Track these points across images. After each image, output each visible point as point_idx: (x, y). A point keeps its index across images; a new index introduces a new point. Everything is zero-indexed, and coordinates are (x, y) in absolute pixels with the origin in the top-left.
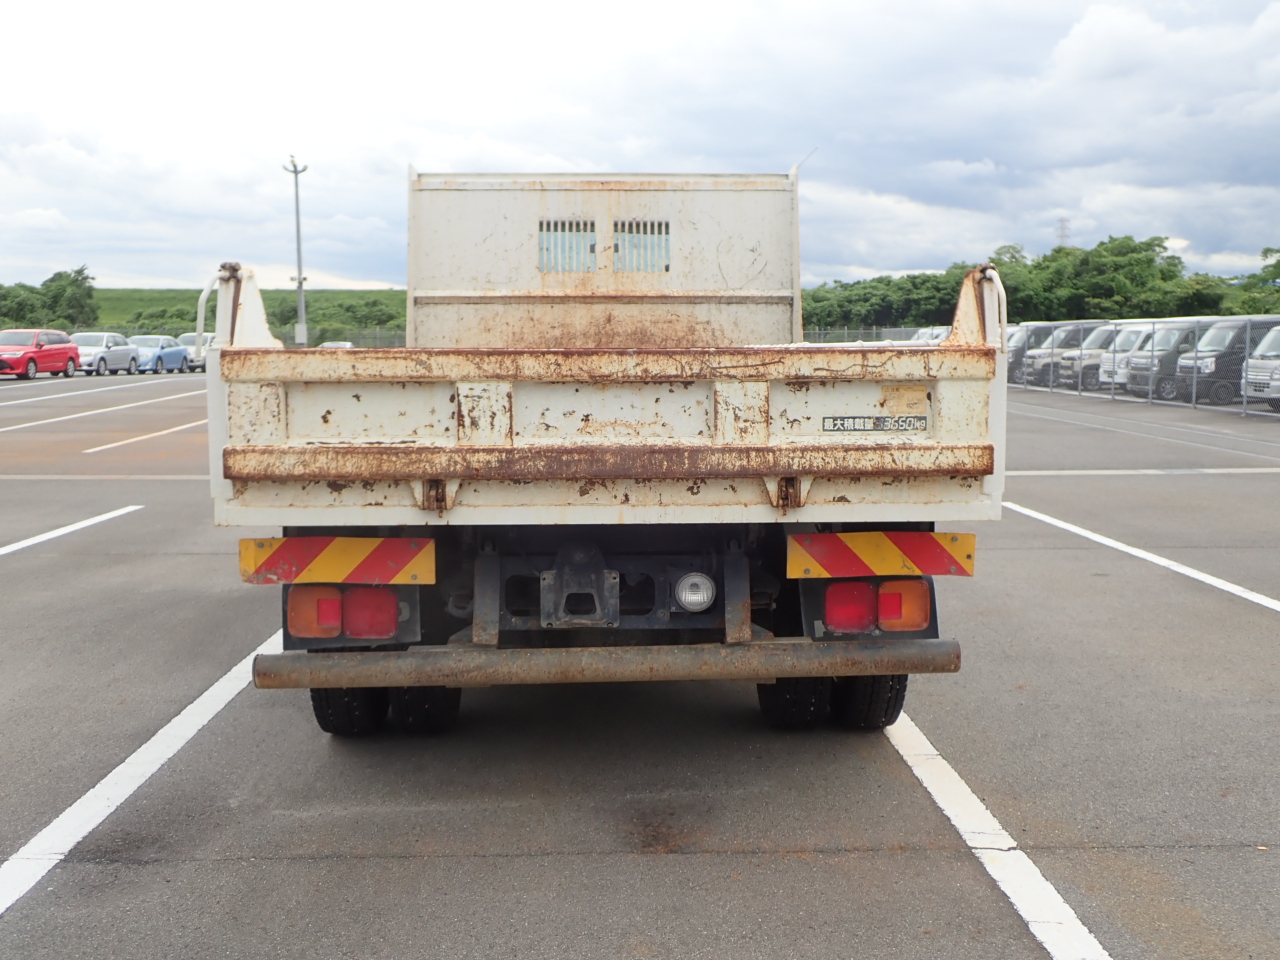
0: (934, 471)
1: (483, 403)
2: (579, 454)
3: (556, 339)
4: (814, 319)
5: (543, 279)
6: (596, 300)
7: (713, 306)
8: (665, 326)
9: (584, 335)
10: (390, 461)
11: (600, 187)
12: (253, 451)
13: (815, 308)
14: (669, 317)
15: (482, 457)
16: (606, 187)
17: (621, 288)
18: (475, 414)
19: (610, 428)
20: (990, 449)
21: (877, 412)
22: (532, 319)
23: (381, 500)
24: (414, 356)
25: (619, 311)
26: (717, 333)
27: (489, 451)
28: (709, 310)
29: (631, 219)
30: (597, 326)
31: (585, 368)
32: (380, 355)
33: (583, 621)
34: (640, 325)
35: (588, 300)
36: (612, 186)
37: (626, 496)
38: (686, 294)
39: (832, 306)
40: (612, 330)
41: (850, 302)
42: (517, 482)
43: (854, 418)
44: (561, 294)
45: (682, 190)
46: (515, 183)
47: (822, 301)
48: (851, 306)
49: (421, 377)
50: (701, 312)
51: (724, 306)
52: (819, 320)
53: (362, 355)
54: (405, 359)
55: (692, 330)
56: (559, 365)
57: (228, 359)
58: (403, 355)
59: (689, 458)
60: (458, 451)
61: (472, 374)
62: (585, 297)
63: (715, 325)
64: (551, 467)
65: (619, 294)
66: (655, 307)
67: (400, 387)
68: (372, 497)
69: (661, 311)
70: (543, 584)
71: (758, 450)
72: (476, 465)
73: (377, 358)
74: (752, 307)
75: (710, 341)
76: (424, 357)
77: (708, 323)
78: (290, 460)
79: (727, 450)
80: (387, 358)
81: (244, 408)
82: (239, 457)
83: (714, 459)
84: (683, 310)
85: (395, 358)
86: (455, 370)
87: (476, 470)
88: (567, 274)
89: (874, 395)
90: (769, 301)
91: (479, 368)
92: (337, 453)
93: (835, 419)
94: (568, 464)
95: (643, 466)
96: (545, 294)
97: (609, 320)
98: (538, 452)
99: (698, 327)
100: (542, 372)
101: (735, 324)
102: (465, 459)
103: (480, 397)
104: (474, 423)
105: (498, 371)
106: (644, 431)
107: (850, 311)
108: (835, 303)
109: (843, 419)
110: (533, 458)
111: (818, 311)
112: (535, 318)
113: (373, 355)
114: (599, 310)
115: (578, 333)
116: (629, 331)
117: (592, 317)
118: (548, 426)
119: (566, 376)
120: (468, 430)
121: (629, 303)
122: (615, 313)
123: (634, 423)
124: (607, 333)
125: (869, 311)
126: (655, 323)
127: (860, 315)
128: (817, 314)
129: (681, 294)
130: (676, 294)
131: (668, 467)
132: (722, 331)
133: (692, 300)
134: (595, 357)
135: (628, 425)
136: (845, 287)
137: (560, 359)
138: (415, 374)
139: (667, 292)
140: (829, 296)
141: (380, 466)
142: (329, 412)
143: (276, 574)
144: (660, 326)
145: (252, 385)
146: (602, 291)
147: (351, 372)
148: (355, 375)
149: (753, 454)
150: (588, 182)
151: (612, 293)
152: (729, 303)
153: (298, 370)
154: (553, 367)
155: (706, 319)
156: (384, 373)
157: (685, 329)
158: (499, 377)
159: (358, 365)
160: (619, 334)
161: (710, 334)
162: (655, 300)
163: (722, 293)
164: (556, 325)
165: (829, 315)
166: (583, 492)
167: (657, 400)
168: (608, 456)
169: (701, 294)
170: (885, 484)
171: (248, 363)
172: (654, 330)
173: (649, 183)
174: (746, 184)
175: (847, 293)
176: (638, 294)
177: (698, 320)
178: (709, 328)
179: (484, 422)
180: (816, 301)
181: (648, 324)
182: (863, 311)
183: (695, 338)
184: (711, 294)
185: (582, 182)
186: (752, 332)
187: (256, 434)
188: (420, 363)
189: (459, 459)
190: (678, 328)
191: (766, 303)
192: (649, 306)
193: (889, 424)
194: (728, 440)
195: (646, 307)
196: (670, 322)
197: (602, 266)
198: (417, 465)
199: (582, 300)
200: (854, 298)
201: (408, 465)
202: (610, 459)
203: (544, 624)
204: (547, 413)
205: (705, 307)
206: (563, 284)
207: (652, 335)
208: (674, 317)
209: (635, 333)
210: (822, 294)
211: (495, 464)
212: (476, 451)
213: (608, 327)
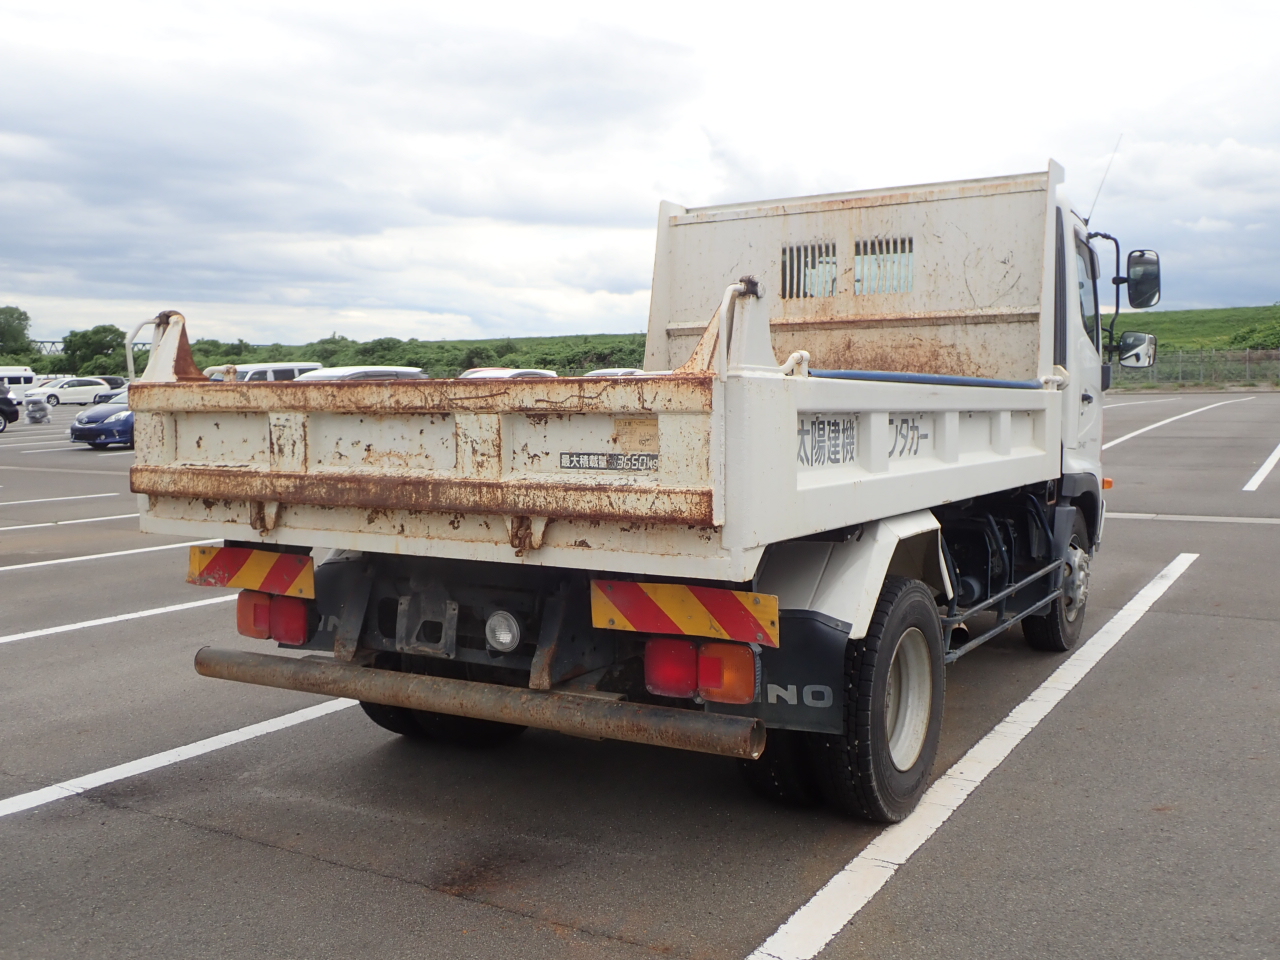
0: (651, 518)
1: (287, 430)
2: (350, 482)
5: (784, 306)
6: (834, 326)
7: (959, 327)
8: (907, 351)
9: (824, 363)
10: (225, 483)
11: (841, 206)
12: (147, 470)
14: (911, 342)
15: (283, 482)
16: (846, 205)
17: (861, 312)
18: (281, 442)
19: (386, 459)
20: (708, 495)
21: (610, 449)
23: (236, 518)
24: (239, 389)
25: (859, 337)
26: (963, 358)
27: (288, 477)
28: (954, 332)
29: (873, 238)
30: (837, 353)
31: (353, 399)
32: (218, 388)
33: (427, 649)
34: (880, 351)
35: (827, 326)
36: (853, 204)
37: (402, 526)
38: (927, 316)
40: (852, 357)
42: (323, 507)
43: (589, 455)
44: (800, 321)
45: (926, 201)
46: (759, 210)
49: (243, 408)
50: (946, 334)
51: (970, 328)
53: (207, 388)
54: (233, 391)
55: (935, 355)
56: (334, 396)
57: (132, 392)
58: (231, 388)
59: (433, 490)
60: (267, 476)
61: (276, 405)
62: (823, 323)
63: (961, 349)
64: (330, 495)
65: (858, 318)
66: (896, 330)
67: (242, 416)
68: (231, 514)
69: (903, 335)
70: (401, 608)
71: (489, 486)
72: (279, 490)
73: (216, 391)
74: (1003, 326)
75: (955, 367)
76: (245, 389)
77: (953, 346)
78: (167, 478)
79: (464, 484)
80: (222, 391)
81: (143, 432)
82: (139, 475)
83: (453, 492)
84: (926, 333)
85: (227, 390)
86: (265, 401)
87: (280, 494)
88: (808, 298)
89: (607, 430)
90: (1022, 318)
91: (280, 399)
92: (193, 474)
93: (571, 455)
94: (342, 491)
95: (397, 497)
96: (784, 322)
97: (848, 347)
98: (321, 480)
99: (942, 351)
100: (323, 403)
101: (984, 347)
102: (272, 484)
103: (284, 427)
104: (281, 451)
105: (293, 402)
106: (412, 462)
109: (578, 455)
110: (318, 486)
112: (776, 347)
113: (213, 388)
114: (838, 337)
115: (818, 361)
116: (869, 357)
117: (832, 345)
118: (341, 455)
119: (339, 407)
120: (276, 456)
121: (869, 327)
122: (855, 339)
123: (404, 454)
124: (846, 361)
126: (896, 348)
129: (922, 316)
130: (916, 316)
131: (417, 499)
132: (969, 355)
133: (935, 322)
134: (360, 389)
135: (400, 457)
137: (335, 390)
138: (239, 405)
139: (908, 314)
141: (219, 487)
142: (200, 438)
143: (214, 578)
144: (901, 351)
145: (147, 414)
146: (843, 316)
147: (201, 403)
148: (203, 405)
149: (485, 490)
150: (829, 202)
151: (851, 318)
152: (976, 324)
153: (170, 401)
154: (330, 398)
155: (949, 343)
156: (221, 404)
157: (928, 354)
158: (293, 408)
159: (206, 397)
160: (858, 361)
161: (955, 358)
162: (895, 323)
163: (969, 313)
166: (371, 521)
167: (421, 432)
168: (371, 486)
169: (943, 314)
170: (623, 530)
171: (143, 396)
172: (895, 356)
173: (891, 196)
174: (997, 186)
176: (877, 318)
177: (942, 344)
178: (954, 352)
179: (287, 450)
181: (889, 350)
183: (939, 363)
184: (954, 314)
185: (823, 203)
186: (1003, 355)
187: (150, 456)
188: (243, 394)
189: (268, 483)
190: (921, 353)
191: (1019, 321)
192: (890, 330)
193: (622, 462)
194: (467, 474)
195: (887, 332)
196: (912, 346)
197: (842, 290)
198: (240, 488)
199: (820, 326)
201: (239, 485)
202: (373, 489)
203: (398, 648)
204: (340, 442)
205: (949, 329)
206: (804, 310)
207: (893, 361)
208: (916, 341)
209: (875, 360)
211: (292, 489)
212: (279, 476)
213: (848, 354)
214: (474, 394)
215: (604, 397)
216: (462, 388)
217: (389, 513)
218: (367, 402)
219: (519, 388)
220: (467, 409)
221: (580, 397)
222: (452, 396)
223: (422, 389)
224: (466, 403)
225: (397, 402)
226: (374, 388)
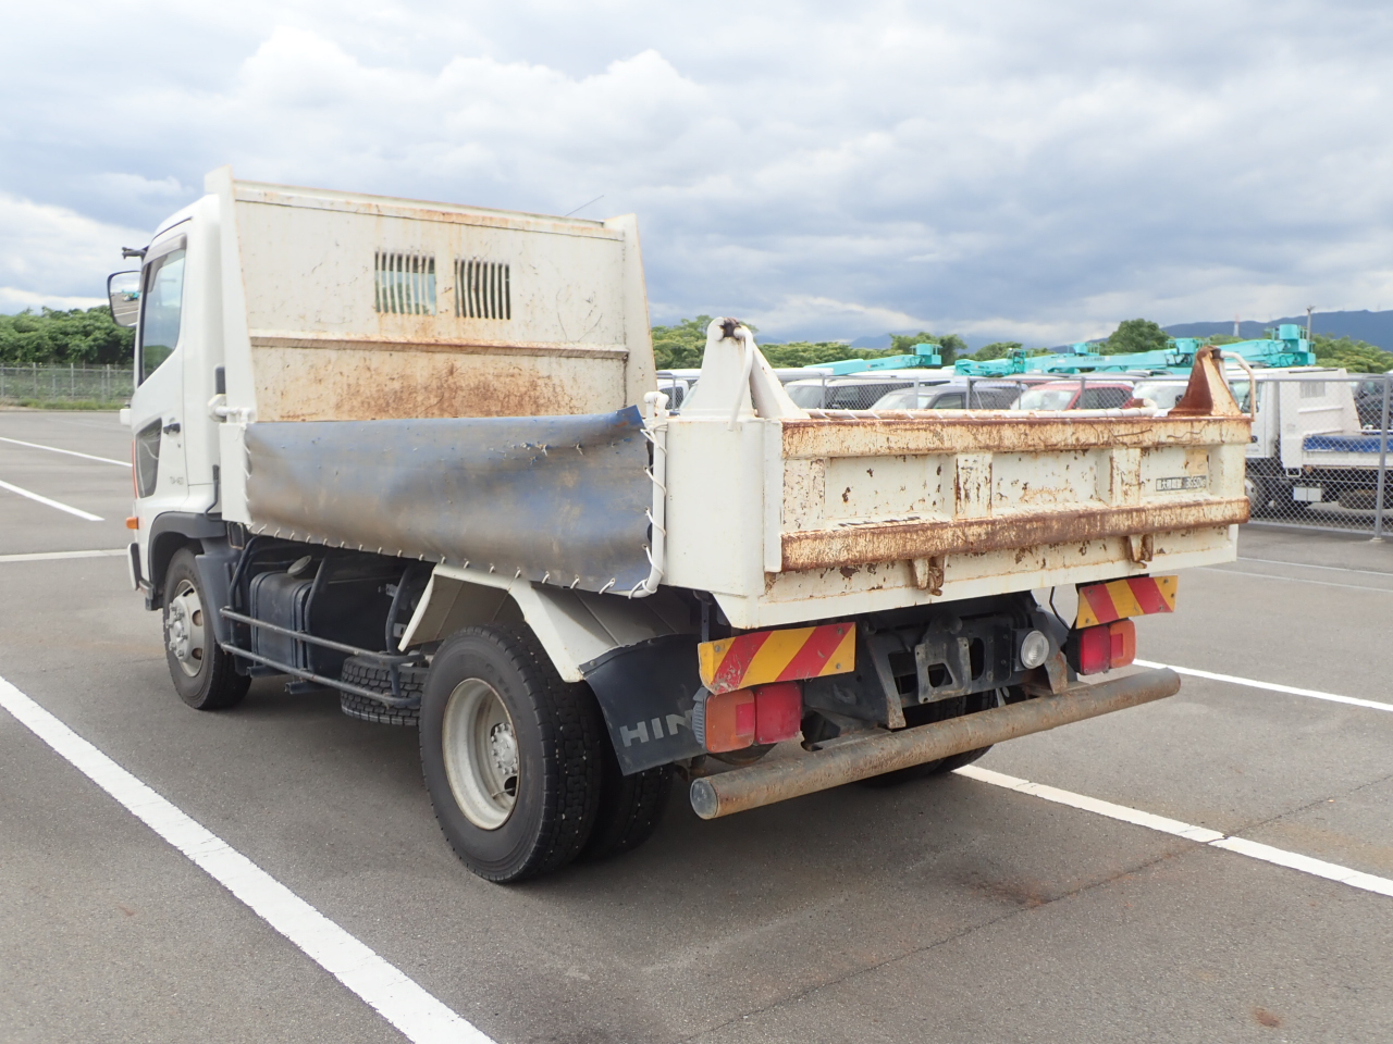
1: (973, 472)
2: (1037, 521)
3: (396, 392)
4: (19, 353)
5: (380, 321)
6: (439, 349)
7: (553, 359)
8: (508, 380)
9: (426, 388)
10: (912, 540)
11: (441, 218)
12: (807, 538)
13: (19, 340)
14: (511, 371)
15: (975, 530)
16: (447, 219)
17: (463, 336)
18: (967, 486)
19: (1039, 495)
21: (1183, 473)
22: (369, 369)
23: (881, 583)
24: (932, 428)
25: (463, 362)
26: (558, 389)
27: (980, 523)
28: (550, 364)
29: (471, 259)
30: (439, 378)
31: (1042, 438)
32: (908, 427)
34: (482, 378)
35: (432, 348)
36: (454, 219)
37: (1044, 561)
38: (530, 346)
39: (41, 337)
40: (455, 383)
41: (66, 334)
43: (1171, 479)
44: (403, 340)
45: (524, 231)
46: (348, 203)
47: (29, 331)
48: (67, 340)
49: (936, 449)
50: (543, 365)
51: (563, 360)
52: (25, 354)
53: (894, 427)
54: (925, 430)
55: (534, 386)
56: (1026, 435)
57: (789, 432)
58: (924, 426)
59: (1101, 520)
60: (958, 525)
61: (971, 445)
62: (428, 345)
63: (556, 381)
64: (1019, 537)
65: (464, 343)
66: (497, 358)
67: (901, 460)
68: (875, 580)
69: (504, 362)
70: (918, 658)
71: (1138, 510)
72: (971, 539)
73: (906, 430)
74: (590, 361)
75: (552, 398)
76: (939, 428)
77: (549, 377)
78: (837, 544)
79: (1120, 512)
80: (912, 430)
81: (797, 487)
82: (795, 545)
83: (1114, 520)
84: (525, 362)
85: (918, 429)
86: (959, 440)
87: (972, 543)
88: (405, 315)
89: (1181, 458)
90: (607, 356)
91: (976, 439)
92: (873, 534)
93: (1162, 480)
94: (1029, 532)
95: (1074, 531)
96: (384, 339)
97: (451, 372)
98: (1011, 522)
99: (540, 382)
101: (574, 379)
102: (964, 534)
103: (971, 469)
104: (967, 496)
106: (1060, 496)
107: (67, 344)
108: (46, 335)
109: (1166, 479)
110: (1008, 529)
111: (23, 343)
112: (372, 367)
113: (902, 426)
114: (441, 360)
115: (419, 387)
116: (472, 385)
117: (434, 368)
118: (1002, 496)
120: (963, 502)
121: (472, 353)
122: (458, 364)
123: (1054, 489)
124: (449, 387)
125: (91, 347)
126: (498, 376)
127: (79, 351)
128: (22, 347)
129: (525, 346)
130: (520, 346)
131: (1089, 530)
132: (562, 387)
133: (535, 352)
134: (1048, 427)
135: (1050, 493)
136: (56, 315)
137: (1027, 427)
138: (932, 446)
139: (511, 343)
140: (36, 325)
141: (905, 546)
142: (848, 490)
143: (726, 681)
144: (502, 379)
145: (804, 462)
146: (444, 339)
147: (886, 445)
148: (889, 448)
149: (1135, 514)
150: (429, 211)
151: (457, 342)
152: (568, 357)
153: (845, 444)
154: (1023, 437)
155: (545, 374)
156: (910, 446)
157: (527, 384)
158: (988, 448)
159: (891, 438)
160: (461, 388)
161: (551, 389)
162: (500, 351)
163: (563, 346)
164: (395, 376)
165: (38, 348)
166: (1018, 560)
167: (1067, 468)
168: (1054, 523)
169: (544, 346)
170: (1183, 535)
171: (806, 437)
172: (496, 384)
173: (491, 219)
174: (583, 229)
175: (60, 323)
176: (483, 344)
177: (540, 375)
178: (550, 384)
179: (973, 494)
180: (20, 332)
181: (490, 378)
182: (84, 346)
183: (538, 394)
184: (554, 347)
185: (422, 210)
186: (590, 388)
187: (806, 517)
188: (936, 434)
189: (960, 534)
190: (520, 382)
191: (602, 358)
192: (492, 357)
193: (1189, 484)
194: (1119, 503)
195: (489, 358)
196: (512, 376)
197: (443, 310)
198: (931, 542)
199: (425, 348)
200: (70, 330)
201: (928, 540)
202: (1055, 525)
203: (921, 701)
204: (1001, 483)
205: (545, 360)
206: (402, 328)
207: (495, 390)
208: (516, 371)
209: (478, 388)
210: (25, 322)
211: (984, 537)
212: (971, 524)
213: (451, 380)
214: (1130, 432)
215: (1203, 433)
216: (1123, 426)
217: (1034, 550)
218: (1054, 441)
219: (1158, 425)
220: (1124, 444)
221: (1192, 433)
222: (1116, 434)
223: (1095, 426)
224: (1126, 440)
225: (1077, 440)
226: (1060, 426)
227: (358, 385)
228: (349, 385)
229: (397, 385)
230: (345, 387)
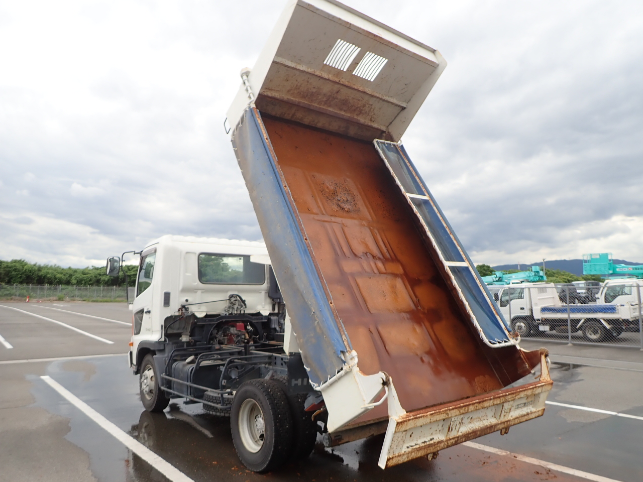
3: (313, 92)
4: (83, 282)
13: (84, 277)
25: (343, 89)
34: (347, 98)
39: (92, 276)
41: (100, 275)
47: (88, 274)
48: (101, 277)
52: (85, 282)
97: (337, 92)
107: (100, 279)
108: (93, 275)
111: (85, 278)
112: (309, 82)
115: (322, 93)
116: (343, 99)
122: (341, 90)
124: (333, 97)
125: (109, 280)
127: (104, 281)
128: (85, 280)
136: (97, 269)
140: (90, 272)
144: (354, 100)
160: (337, 99)
164: (316, 87)
165: (90, 280)
175: (99, 271)
177: (369, 103)
180: (84, 275)
181: (350, 98)
182: (106, 279)
196: (359, 100)
200: (102, 274)
207: (352, 104)
210: (87, 271)
213: (336, 95)
227: (301, 86)
228: (297, 85)
229: (314, 90)
230: (295, 85)
